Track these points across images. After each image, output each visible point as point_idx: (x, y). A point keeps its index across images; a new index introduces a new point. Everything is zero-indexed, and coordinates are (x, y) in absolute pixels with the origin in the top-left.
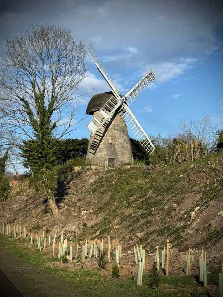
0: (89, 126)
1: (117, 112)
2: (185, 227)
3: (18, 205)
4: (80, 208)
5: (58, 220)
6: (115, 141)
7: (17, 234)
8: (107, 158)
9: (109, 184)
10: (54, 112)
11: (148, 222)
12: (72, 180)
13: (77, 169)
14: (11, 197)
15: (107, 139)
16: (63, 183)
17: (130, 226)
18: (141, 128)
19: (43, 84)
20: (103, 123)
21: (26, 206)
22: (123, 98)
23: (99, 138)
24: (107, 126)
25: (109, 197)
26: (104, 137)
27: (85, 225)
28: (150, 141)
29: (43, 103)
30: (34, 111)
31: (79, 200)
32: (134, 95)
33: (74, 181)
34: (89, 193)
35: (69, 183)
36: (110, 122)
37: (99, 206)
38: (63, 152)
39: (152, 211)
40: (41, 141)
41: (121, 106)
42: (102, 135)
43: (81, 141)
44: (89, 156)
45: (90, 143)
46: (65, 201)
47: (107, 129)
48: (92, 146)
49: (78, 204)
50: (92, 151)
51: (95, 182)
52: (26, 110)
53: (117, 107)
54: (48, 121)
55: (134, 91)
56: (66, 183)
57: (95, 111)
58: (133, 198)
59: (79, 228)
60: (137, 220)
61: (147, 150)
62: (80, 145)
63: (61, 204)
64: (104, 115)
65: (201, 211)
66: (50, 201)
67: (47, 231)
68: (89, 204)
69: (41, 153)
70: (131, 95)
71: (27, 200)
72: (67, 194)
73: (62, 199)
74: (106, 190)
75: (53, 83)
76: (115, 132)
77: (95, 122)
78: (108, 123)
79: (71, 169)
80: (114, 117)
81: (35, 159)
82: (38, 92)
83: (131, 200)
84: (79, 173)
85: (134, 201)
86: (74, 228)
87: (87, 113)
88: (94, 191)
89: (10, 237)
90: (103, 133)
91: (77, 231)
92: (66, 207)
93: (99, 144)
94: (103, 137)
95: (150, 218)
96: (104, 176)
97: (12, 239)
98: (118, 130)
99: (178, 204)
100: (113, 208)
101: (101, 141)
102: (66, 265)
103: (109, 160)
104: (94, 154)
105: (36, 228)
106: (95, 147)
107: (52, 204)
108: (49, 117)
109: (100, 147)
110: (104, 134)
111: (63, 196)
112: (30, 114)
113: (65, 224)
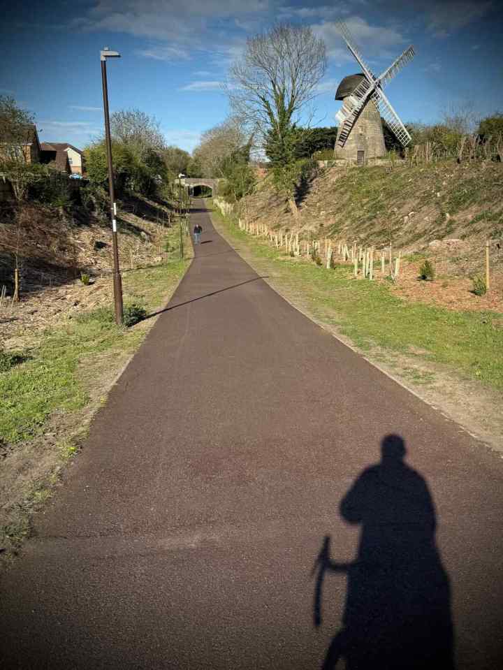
0: (337, 115)
1: (369, 98)
2: (398, 230)
3: (261, 202)
4: (319, 208)
5: (298, 219)
6: (365, 132)
7: (259, 232)
8: (356, 150)
9: (350, 183)
10: (295, 111)
11: (371, 224)
12: (315, 177)
13: (322, 164)
14: (256, 192)
15: (358, 129)
16: (306, 181)
17: (357, 227)
18: (396, 115)
19: (283, 83)
20: (353, 111)
21: (270, 204)
22: (376, 81)
23: (348, 128)
24: (358, 114)
25: (348, 197)
26: (354, 127)
27: (322, 225)
28: (405, 130)
29: (283, 103)
30: (275, 111)
31: (320, 201)
32: (389, 76)
33: (317, 179)
34: (330, 192)
35: (311, 181)
36: (361, 110)
37: (338, 206)
38: (311, 142)
39: (377, 214)
40: (281, 143)
41: (374, 91)
42: (348, 132)
43: (330, 130)
44: (337, 148)
45: (339, 133)
46: (306, 200)
47: (357, 118)
48: (340, 137)
49: (318, 204)
50: (340, 143)
51: (337, 181)
52: (266, 110)
53: (368, 92)
54: (288, 121)
55: (390, 72)
56: (309, 180)
57: (346, 96)
58: (365, 201)
59: (316, 227)
60: (364, 222)
61: (402, 141)
62: (329, 134)
63: (302, 204)
64: (354, 101)
65: (413, 216)
66: (290, 201)
67: (287, 230)
68: (329, 204)
69: (281, 155)
70: (386, 76)
71: (270, 198)
72: (309, 193)
73: (303, 199)
74: (346, 190)
75: (294, 81)
76: (367, 121)
77: (344, 111)
78: (358, 110)
79: (316, 165)
80: (365, 103)
81: (276, 160)
82: (278, 92)
83: (363, 203)
84: (323, 171)
85: (366, 204)
86: (311, 228)
87: (336, 99)
88: (335, 190)
89: (254, 235)
90: (352, 122)
91: (314, 230)
92: (306, 207)
93: (348, 134)
94: (352, 127)
95: (374, 220)
96: (347, 175)
97: (255, 237)
98: (369, 119)
99: (399, 208)
100: (350, 208)
101: (350, 132)
102: (292, 258)
103: (358, 154)
104: (342, 147)
105: (277, 227)
106: (344, 138)
107: (292, 204)
108: (289, 118)
109: (348, 138)
110: (354, 124)
111: (304, 195)
112: (270, 114)
113: (303, 223)
